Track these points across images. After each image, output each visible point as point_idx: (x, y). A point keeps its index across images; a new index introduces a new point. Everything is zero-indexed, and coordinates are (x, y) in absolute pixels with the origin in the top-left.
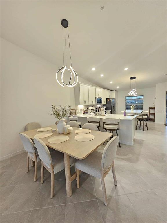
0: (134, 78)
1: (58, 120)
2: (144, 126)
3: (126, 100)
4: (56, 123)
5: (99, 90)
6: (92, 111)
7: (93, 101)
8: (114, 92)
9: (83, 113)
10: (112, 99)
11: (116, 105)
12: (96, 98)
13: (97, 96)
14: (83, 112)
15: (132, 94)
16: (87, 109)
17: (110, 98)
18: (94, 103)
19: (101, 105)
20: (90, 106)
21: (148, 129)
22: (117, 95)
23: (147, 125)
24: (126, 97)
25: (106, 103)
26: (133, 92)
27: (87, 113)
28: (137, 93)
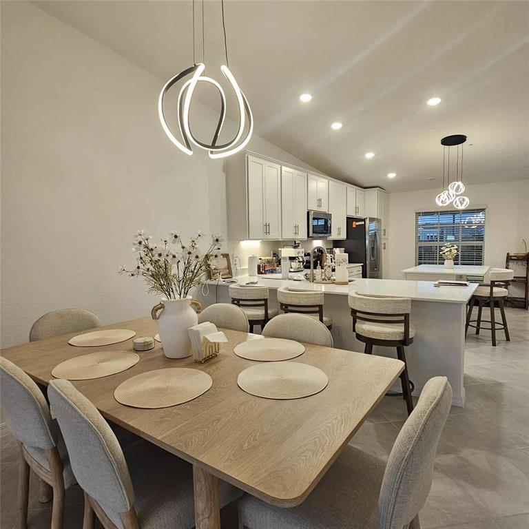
0: (459, 140)
1: (164, 299)
2: (497, 326)
3: (417, 226)
4: (155, 310)
5: (320, 184)
6: (295, 264)
7: (296, 227)
8: (373, 196)
9: (259, 272)
10: (367, 221)
11: (383, 242)
12: (308, 213)
13: (314, 207)
14: (259, 266)
15: (448, 202)
16: (275, 255)
17: (360, 215)
18: (303, 235)
19: (327, 242)
20: (285, 243)
21: (508, 339)
22: (385, 205)
23: (505, 324)
24: (418, 214)
25: (343, 236)
26: (453, 196)
27: (272, 271)
28: (467, 199)
